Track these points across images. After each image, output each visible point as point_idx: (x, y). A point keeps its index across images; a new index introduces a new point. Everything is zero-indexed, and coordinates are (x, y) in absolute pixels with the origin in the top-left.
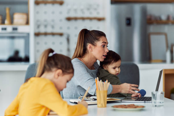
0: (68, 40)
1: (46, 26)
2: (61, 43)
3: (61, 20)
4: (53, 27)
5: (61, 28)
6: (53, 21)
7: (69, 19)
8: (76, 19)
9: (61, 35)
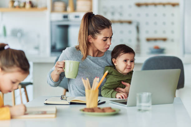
0: (138, 28)
1: (113, 14)
2: (130, 32)
3: (130, 7)
4: (121, 14)
5: (130, 15)
6: (121, 7)
7: (139, 5)
8: (147, 5)
9: (130, 23)
